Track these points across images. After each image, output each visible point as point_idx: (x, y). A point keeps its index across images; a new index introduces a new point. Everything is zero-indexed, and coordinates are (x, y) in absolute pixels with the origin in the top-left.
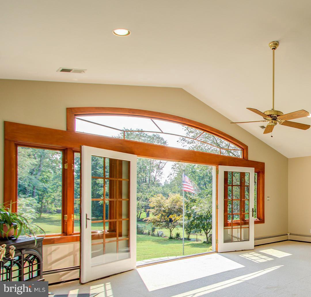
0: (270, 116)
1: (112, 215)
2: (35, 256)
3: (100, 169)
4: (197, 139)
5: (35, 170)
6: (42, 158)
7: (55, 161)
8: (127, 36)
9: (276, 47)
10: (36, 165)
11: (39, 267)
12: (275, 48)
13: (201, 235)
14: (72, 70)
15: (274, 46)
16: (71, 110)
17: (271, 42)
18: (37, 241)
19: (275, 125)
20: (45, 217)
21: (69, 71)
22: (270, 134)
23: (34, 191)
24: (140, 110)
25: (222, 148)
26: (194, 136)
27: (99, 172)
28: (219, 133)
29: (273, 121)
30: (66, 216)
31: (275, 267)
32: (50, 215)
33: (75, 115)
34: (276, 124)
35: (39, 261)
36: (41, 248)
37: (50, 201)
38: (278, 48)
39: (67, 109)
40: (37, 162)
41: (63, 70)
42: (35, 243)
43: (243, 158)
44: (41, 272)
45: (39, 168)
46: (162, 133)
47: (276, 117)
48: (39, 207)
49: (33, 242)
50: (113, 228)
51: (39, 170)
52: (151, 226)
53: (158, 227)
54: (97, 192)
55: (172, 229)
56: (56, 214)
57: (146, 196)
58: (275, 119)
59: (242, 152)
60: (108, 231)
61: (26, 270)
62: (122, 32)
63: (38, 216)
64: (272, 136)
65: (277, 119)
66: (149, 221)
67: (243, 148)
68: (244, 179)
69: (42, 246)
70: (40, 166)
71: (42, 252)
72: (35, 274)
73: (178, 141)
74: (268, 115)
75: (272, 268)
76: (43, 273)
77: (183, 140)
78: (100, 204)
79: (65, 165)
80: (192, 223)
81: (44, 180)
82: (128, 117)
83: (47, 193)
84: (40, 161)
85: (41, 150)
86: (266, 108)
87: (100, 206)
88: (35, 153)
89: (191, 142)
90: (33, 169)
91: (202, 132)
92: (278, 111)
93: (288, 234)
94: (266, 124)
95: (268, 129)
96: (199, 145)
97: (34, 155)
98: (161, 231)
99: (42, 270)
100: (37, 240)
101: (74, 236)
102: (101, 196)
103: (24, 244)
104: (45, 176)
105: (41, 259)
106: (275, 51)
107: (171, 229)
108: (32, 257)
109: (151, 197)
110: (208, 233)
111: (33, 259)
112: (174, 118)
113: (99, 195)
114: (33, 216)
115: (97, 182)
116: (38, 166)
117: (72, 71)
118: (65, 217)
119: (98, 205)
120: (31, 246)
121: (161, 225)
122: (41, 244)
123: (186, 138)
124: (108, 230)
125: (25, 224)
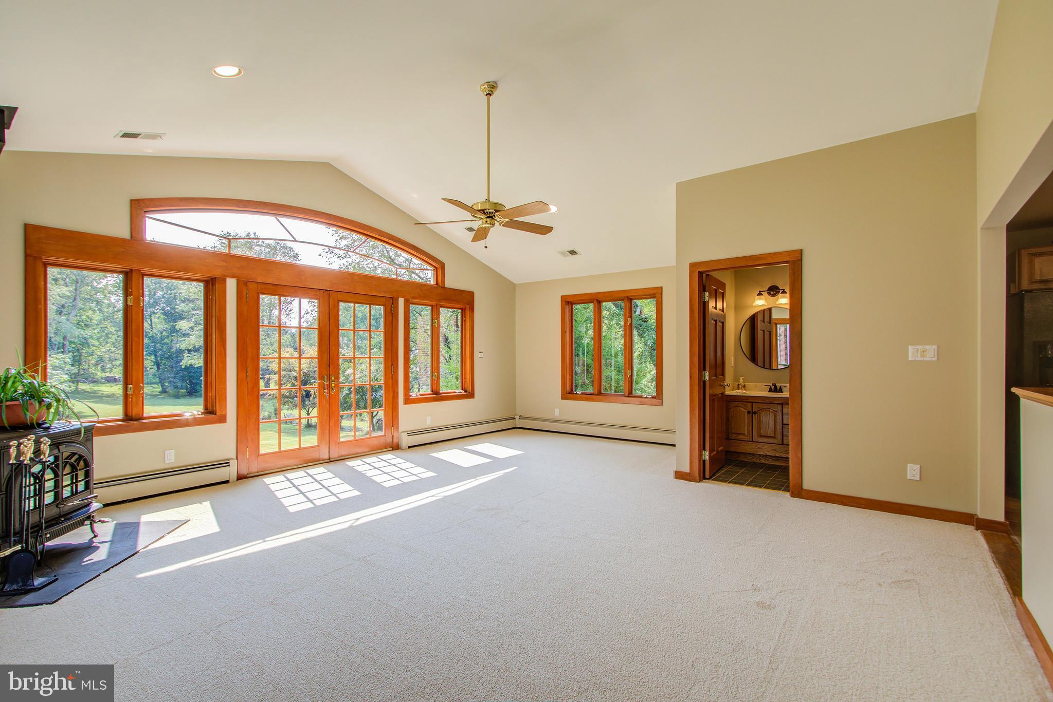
0: (483, 211)
1: (208, 386)
2: (81, 457)
3: (182, 304)
4: (357, 251)
5: (66, 305)
6: (78, 285)
7: (101, 290)
8: (236, 77)
9: (492, 91)
10: (69, 297)
11: (87, 474)
12: (490, 93)
13: (362, 420)
14: (140, 134)
15: (489, 89)
16: (138, 203)
17: (484, 82)
18: (85, 431)
19: (492, 227)
20: (87, 390)
21: (135, 136)
22: (482, 243)
23: (65, 343)
24: (257, 202)
25: (400, 266)
26: (348, 246)
27: (180, 308)
28: (395, 241)
29: (488, 220)
30: (131, 388)
31: (494, 474)
32: (94, 386)
33: (145, 212)
34: (493, 225)
35: (87, 464)
36: (91, 441)
37: (93, 362)
38: (496, 93)
39: (131, 201)
40: (70, 292)
41: (126, 135)
42: (81, 434)
43: (437, 284)
44: (91, 484)
45: (74, 303)
46: (295, 241)
47: (492, 213)
48: (73, 372)
49: (77, 432)
50: (211, 408)
51: (74, 305)
52: (274, 405)
53: (286, 406)
54: (178, 346)
55: (311, 409)
56: (106, 385)
57: (264, 352)
58: (492, 217)
59: (435, 273)
60: (203, 413)
61: (67, 481)
62: (227, 71)
63: (73, 388)
64: (486, 247)
65: (494, 216)
66: (270, 395)
67: (437, 266)
68: (439, 321)
69: (92, 438)
70: (75, 299)
71: (92, 448)
72: (81, 486)
73: (320, 255)
74: (479, 211)
75: (487, 476)
76: (94, 486)
77: (329, 253)
78: (183, 367)
79: (129, 298)
80: (346, 398)
81: (82, 324)
82: (235, 214)
83: (89, 347)
84: (76, 290)
85: (76, 271)
86: (476, 198)
87: (182, 370)
88: (65, 277)
89: (344, 255)
90: (64, 305)
91: (364, 238)
92: (496, 204)
93: (517, 417)
94: (476, 225)
95: (481, 235)
96: (358, 261)
97: (64, 280)
98: (291, 414)
99: (93, 481)
100: (84, 427)
101: (144, 421)
102: (185, 353)
103: (64, 435)
104: (84, 317)
105: (91, 460)
106: (491, 97)
107: (309, 410)
108: (76, 457)
109: (273, 353)
110: (375, 416)
111: (78, 461)
112: (315, 214)
113: (181, 350)
114: (65, 386)
115: (177, 327)
116: (73, 298)
117: (140, 136)
118: (129, 389)
119: (178, 368)
120: (74, 438)
121: (291, 402)
122: (90, 435)
123: (335, 249)
124: (203, 411)
125: (64, 400)
